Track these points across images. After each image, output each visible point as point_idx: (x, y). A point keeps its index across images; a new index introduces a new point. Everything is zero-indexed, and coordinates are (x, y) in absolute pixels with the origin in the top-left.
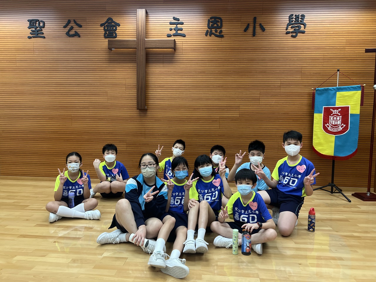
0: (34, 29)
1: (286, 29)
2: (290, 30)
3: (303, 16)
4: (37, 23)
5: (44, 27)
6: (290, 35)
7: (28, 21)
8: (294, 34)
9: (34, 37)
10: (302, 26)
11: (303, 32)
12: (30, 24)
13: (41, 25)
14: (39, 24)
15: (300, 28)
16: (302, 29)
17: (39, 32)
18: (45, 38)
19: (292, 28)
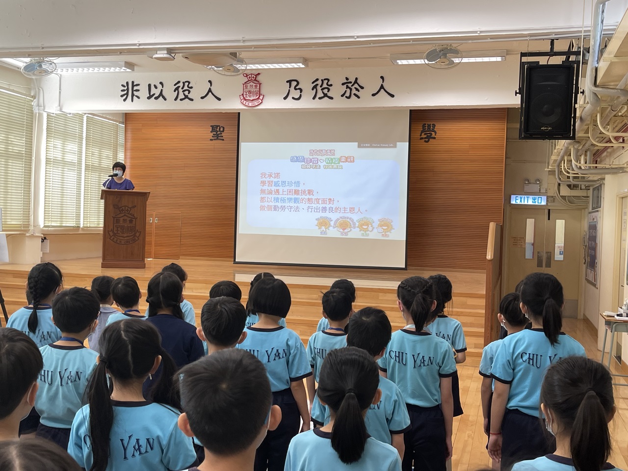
0: (215, 133)
1: (421, 136)
2: (423, 136)
3: (434, 125)
4: (218, 128)
5: (223, 131)
6: (424, 140)
7: (211, 126)
8: (427, 140)
9: (215, 139)
10: (432, 133)
11: (434, 138)
12: (212, 129)
13: (222, 130)
14: (220, 129)
15: (431, 134)
16: (433, 135)
17: (219, 135)
18: (223, 140)
19: (425, 134)
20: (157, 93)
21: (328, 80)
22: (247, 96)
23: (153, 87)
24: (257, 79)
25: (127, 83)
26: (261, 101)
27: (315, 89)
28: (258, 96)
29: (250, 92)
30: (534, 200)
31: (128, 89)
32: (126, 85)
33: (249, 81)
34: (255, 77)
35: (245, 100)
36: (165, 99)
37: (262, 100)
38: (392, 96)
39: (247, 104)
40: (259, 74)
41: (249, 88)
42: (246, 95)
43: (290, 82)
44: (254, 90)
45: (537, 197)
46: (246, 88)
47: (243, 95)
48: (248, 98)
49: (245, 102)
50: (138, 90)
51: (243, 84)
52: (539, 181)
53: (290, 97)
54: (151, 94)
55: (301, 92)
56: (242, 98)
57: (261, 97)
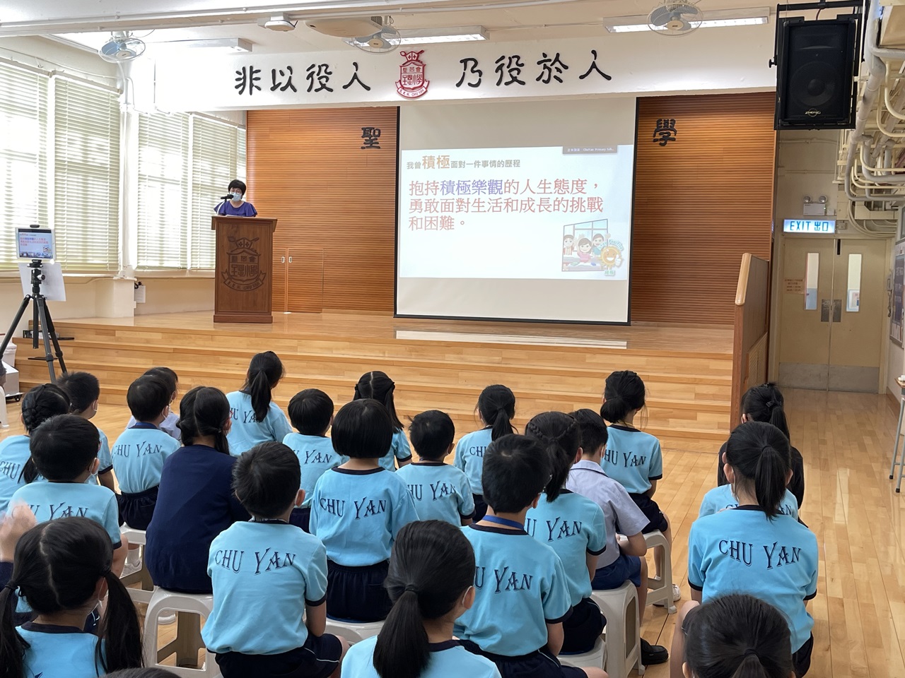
0: (368, 138)
2: (658, 137)
3: (673, 122)
4: (372, 131)
5: (379, 135)
6: (659, 142)
7: (362, 129)
8: (663, 142)
9: (367, 147)
10: (671, 132)
11: (674, 140)
12: (364, 133)
13: (377, 133)
14: (374, 132)
15: (669, 134)
16: (672, 136)
17: (374, 141)
18: (379, 148)
19: (660, 134)
20: (284, 81)
21: (518, 58)
22: (406, 83)
23: (278, 74)
24: (419, 59)
25: (244, 69)
26: (425, 90)
27: (500, 71)
28: (421, 83)
29: (410, 77)
30: (818, 225)
31: (245, 78)
32: (242, 71)
33: (408, 61)
34: (416, 55)
35: (403, 88)
36: (295, 90)
37: (426, 88)
38: (608, 78)
39: (406, 95)
40: (422, 52)
41: (408, 71)
42: (405, 81)
43: (465, 61)
44: (416, 74)
45: (822, 222)
46: (405, 72)
47: (400, 81)
48: (408, 86)
49: (403, 91)
50: (258, 79)
51: (401, 67)
52: (825, 199)
53: (465, 83)
54: (276, 84)
55: (480, 76)
56: (399, 86)
57: (425, 85)
